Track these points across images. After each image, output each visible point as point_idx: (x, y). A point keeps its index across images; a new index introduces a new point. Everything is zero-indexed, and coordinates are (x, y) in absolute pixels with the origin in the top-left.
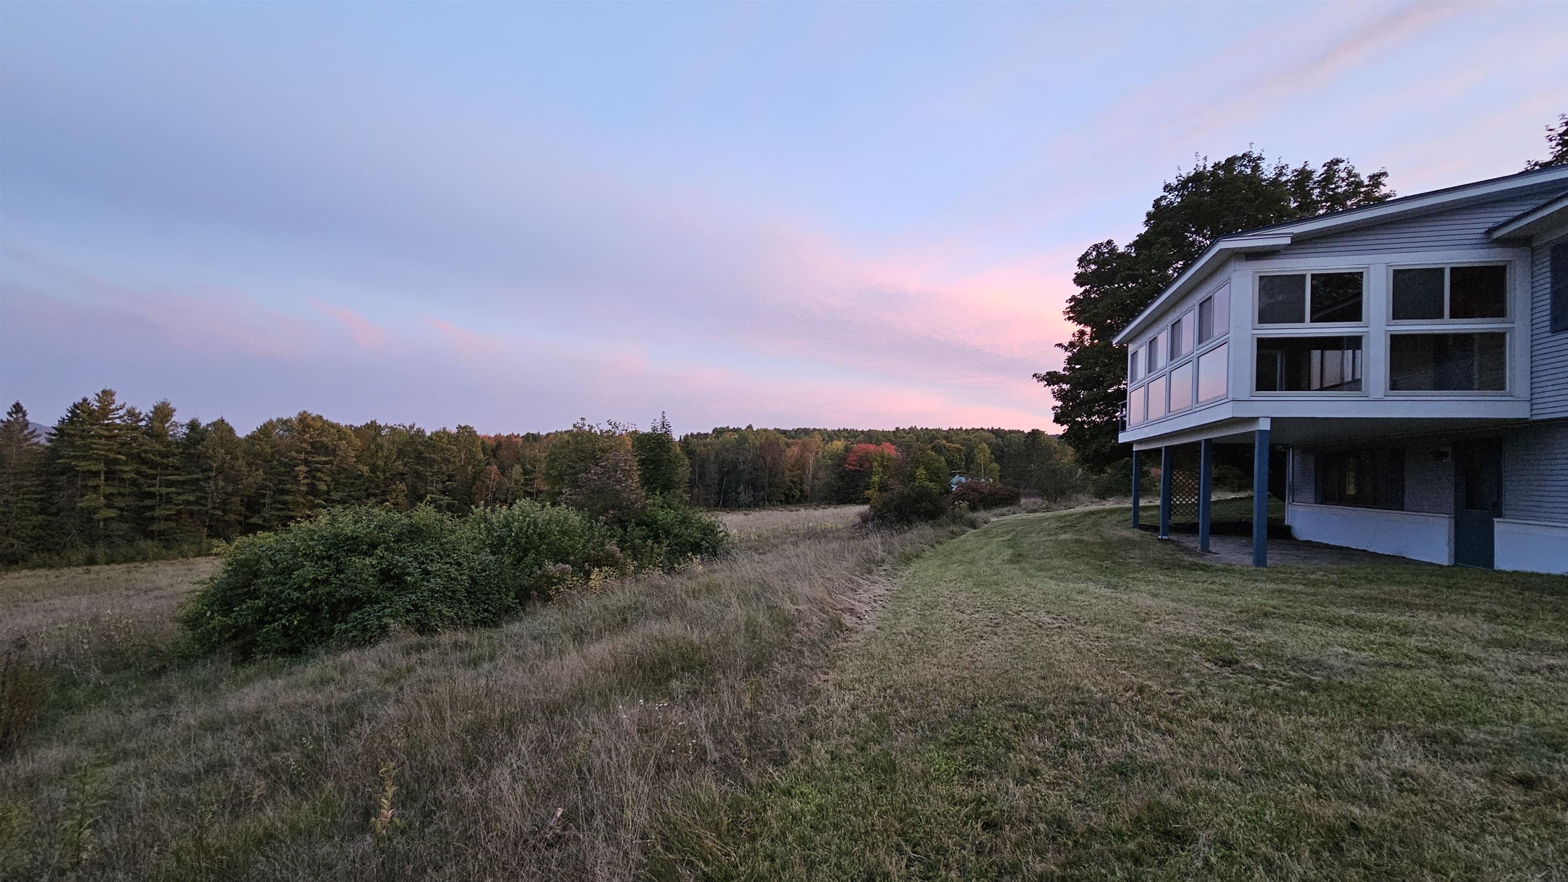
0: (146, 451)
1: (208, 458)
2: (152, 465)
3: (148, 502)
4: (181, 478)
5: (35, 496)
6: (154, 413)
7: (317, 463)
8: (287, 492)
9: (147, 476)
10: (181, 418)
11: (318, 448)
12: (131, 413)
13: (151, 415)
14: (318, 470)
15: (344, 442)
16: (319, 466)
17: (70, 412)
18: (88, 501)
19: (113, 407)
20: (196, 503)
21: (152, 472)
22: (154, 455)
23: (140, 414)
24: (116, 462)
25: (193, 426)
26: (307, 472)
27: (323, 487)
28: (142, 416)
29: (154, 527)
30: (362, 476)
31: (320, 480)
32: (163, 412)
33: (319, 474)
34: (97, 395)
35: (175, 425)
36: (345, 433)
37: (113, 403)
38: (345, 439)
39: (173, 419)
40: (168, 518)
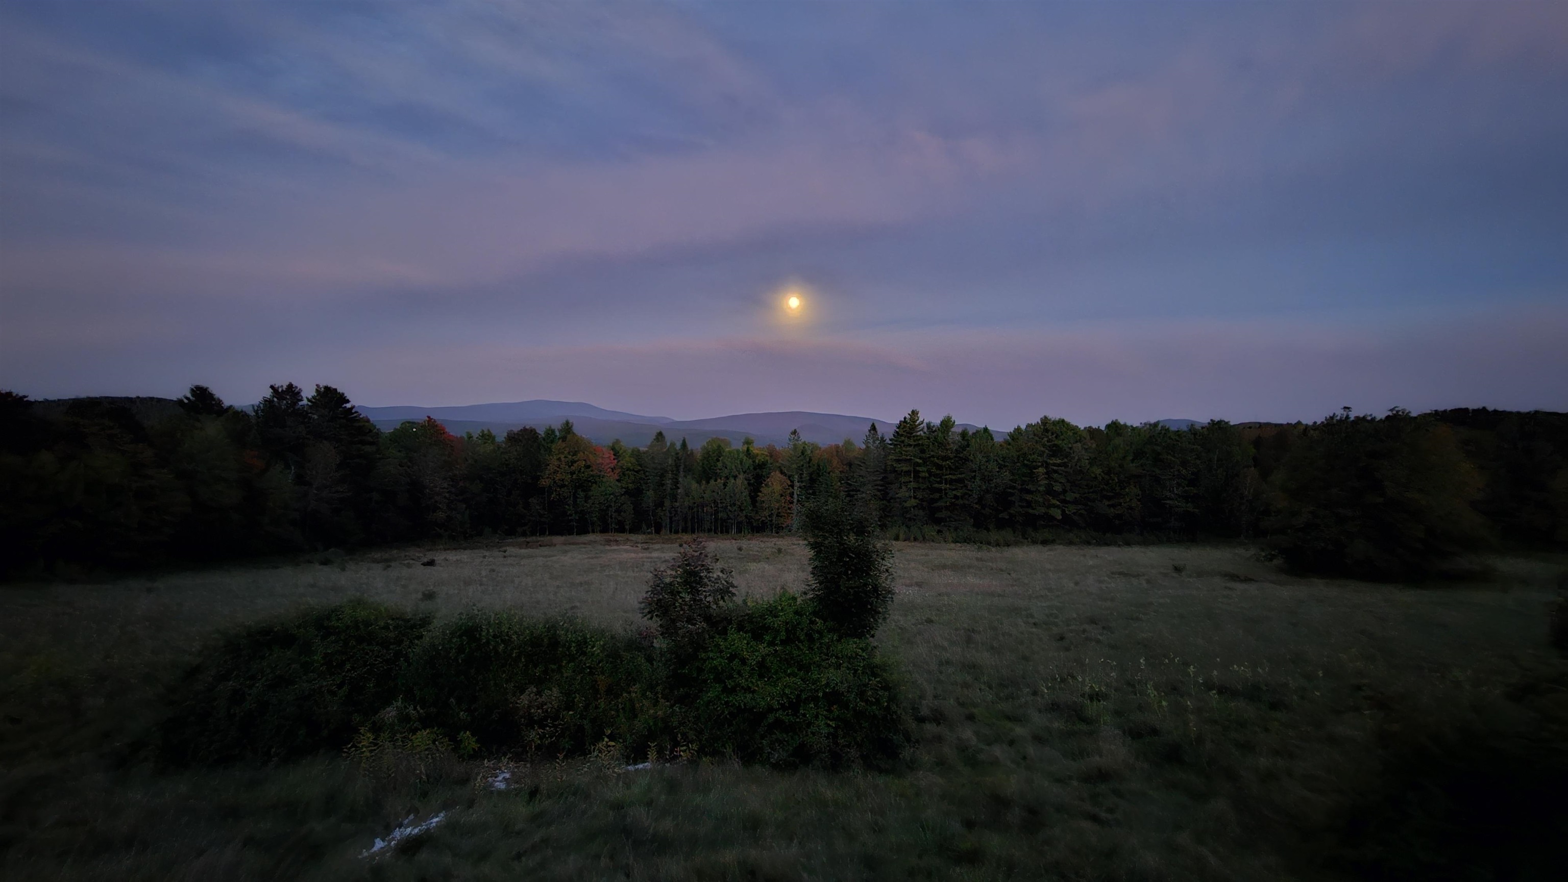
0: (933, 456)
1: (972, 461)
2: (939, 467)
3: (937, 495)
4: (954, 477)
5: (880, 488)
6: (941, 425)
7: (1054, 465)
8: (1029, 492)
9: (936, 476)
10: (956, 430)
11: (1056, 451)
12: (928, 425)
13: (939, 426)
14: (1056, 472)
15: (1079, 445)
16: (1055, 468)
17: (898, 428)
18: (903, 493)
19: (918, 422)
20: (962, 497)
21: (938, 472)
22: (938, 459)
23: (934, 426)
24: (918, 465)
25: (964, 434)
26: (1047, 473)
27: (1058, 488)
28: (934, 429)
29: (938, 515)
30: (1096, 478)
31: (1056, 481)
32: (947, 424)
33: (1055, 475)
34: (909, 414)
35: (954, 433)
36: (1080, 436)
37: (918, 420)
38: (1080, 441)
39: (953, 430)
40: (947, 508)
